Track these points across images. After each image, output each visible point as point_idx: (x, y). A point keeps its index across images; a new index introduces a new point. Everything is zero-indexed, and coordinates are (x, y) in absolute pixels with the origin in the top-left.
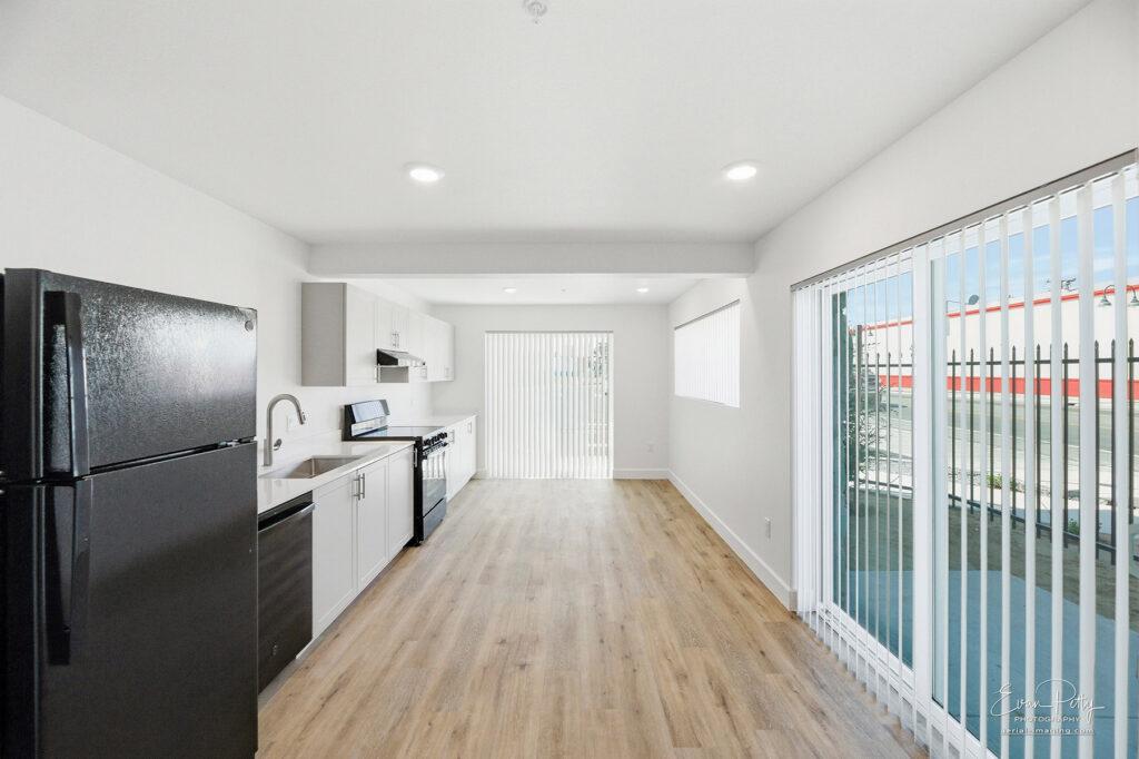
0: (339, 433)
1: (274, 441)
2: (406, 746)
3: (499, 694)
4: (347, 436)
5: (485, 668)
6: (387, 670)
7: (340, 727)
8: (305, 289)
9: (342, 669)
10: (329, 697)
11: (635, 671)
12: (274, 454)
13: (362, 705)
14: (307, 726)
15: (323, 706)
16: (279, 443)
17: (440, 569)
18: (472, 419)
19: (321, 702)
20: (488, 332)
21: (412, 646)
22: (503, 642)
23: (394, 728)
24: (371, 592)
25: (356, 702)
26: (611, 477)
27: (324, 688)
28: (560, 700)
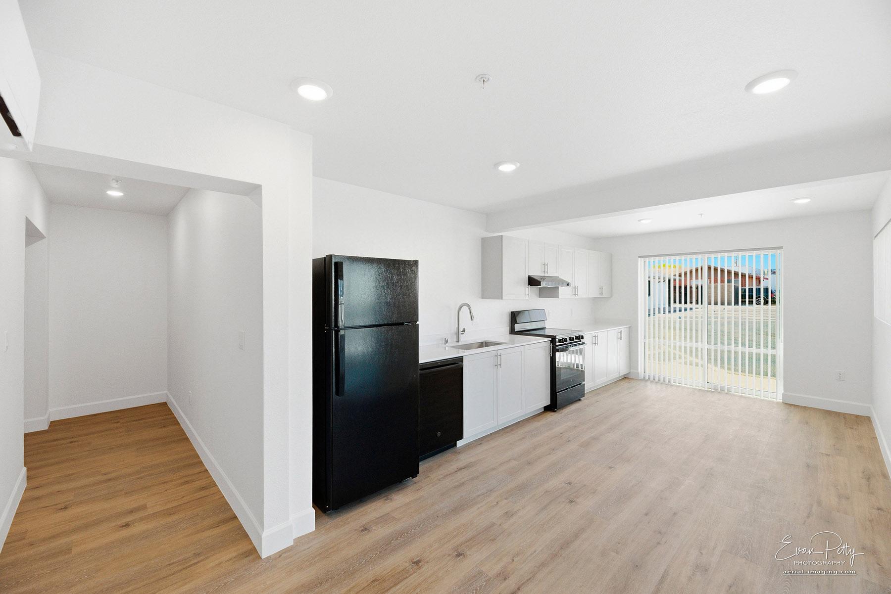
0: (507, 329)
1: (461, 329)
2: (479, 506)
3: (545, 508)
4: (512, 331)
5: (547, 492)
6: (493, 469)
7: (457, 484)
8: (484, 240)
9: (473, 460)
10: (461, 469)
11: (659, 543)
12: (461, 336)
13: (472, 479)
14: (445, 477)
15: (456, 471)
16: (464, 331)
17: (558, 429)
18: (624, 329)
19: (456, 470)
20: (639, 257)
21: (513, 463)
22: (570, 483)
23: (479, 495)
24: (510, 429)
25: (470, 477)
26: (780, 399)
27: (461, 464)
28: (583, 530)
